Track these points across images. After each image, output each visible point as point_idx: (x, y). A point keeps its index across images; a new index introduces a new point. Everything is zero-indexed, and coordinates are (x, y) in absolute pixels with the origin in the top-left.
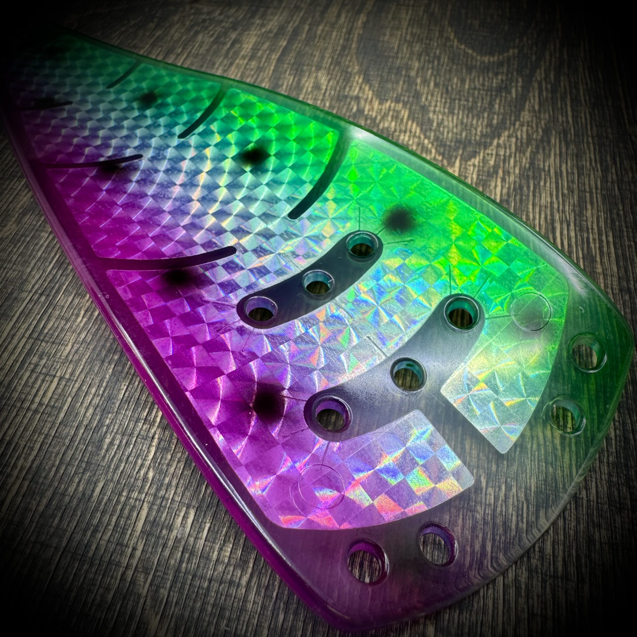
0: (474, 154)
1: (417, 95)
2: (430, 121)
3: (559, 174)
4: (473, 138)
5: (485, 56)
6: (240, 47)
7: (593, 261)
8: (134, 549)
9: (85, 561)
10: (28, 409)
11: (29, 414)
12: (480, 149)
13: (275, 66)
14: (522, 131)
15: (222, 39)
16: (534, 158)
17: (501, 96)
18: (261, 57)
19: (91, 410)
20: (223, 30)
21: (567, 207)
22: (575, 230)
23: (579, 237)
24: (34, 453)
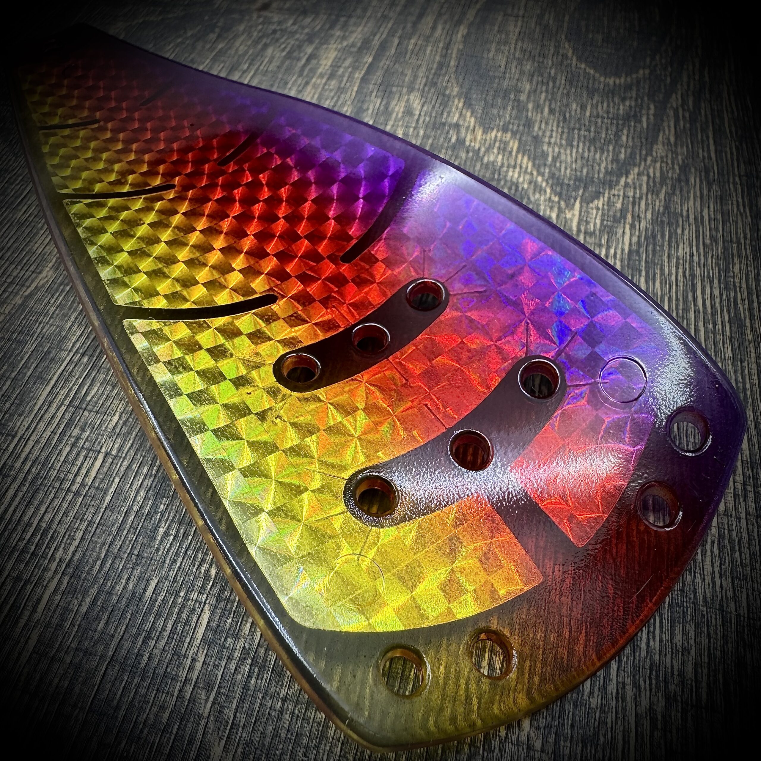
0: (597, 195)
1: (529, 124)
2: (545, 155)
3: (699, 221)
4: (596, 176)
5: (610, 78)
6: (318, 63)
7: (741, 325)
8: (194, 660)
9: (136, 673)
10: (69, 490)
11: (69, 497)
12: (605, 190)
13: (360, 87)
14: (654, 168)
15: (295, 54)
16: (669, 200)
17: (629, 126)
18: (342, 76)
19: (142, 493)
20: (297, 43)
21: (710, 260)
22: (720, 288)
23: (724, 297)
24: (76, 543)
